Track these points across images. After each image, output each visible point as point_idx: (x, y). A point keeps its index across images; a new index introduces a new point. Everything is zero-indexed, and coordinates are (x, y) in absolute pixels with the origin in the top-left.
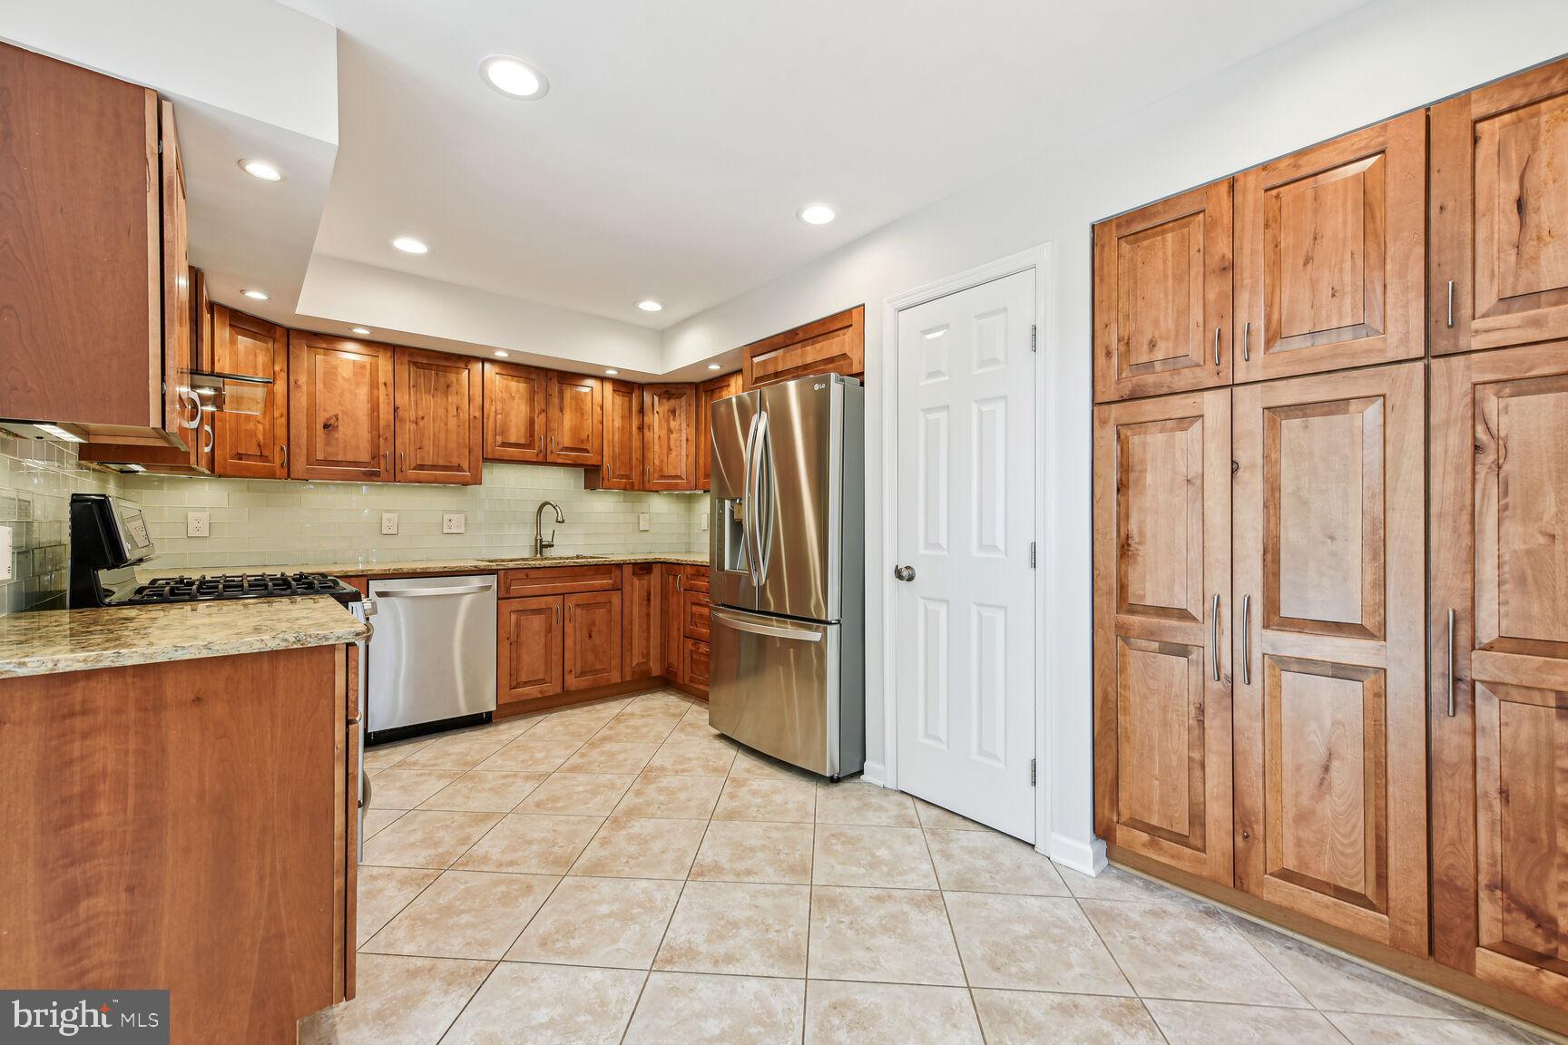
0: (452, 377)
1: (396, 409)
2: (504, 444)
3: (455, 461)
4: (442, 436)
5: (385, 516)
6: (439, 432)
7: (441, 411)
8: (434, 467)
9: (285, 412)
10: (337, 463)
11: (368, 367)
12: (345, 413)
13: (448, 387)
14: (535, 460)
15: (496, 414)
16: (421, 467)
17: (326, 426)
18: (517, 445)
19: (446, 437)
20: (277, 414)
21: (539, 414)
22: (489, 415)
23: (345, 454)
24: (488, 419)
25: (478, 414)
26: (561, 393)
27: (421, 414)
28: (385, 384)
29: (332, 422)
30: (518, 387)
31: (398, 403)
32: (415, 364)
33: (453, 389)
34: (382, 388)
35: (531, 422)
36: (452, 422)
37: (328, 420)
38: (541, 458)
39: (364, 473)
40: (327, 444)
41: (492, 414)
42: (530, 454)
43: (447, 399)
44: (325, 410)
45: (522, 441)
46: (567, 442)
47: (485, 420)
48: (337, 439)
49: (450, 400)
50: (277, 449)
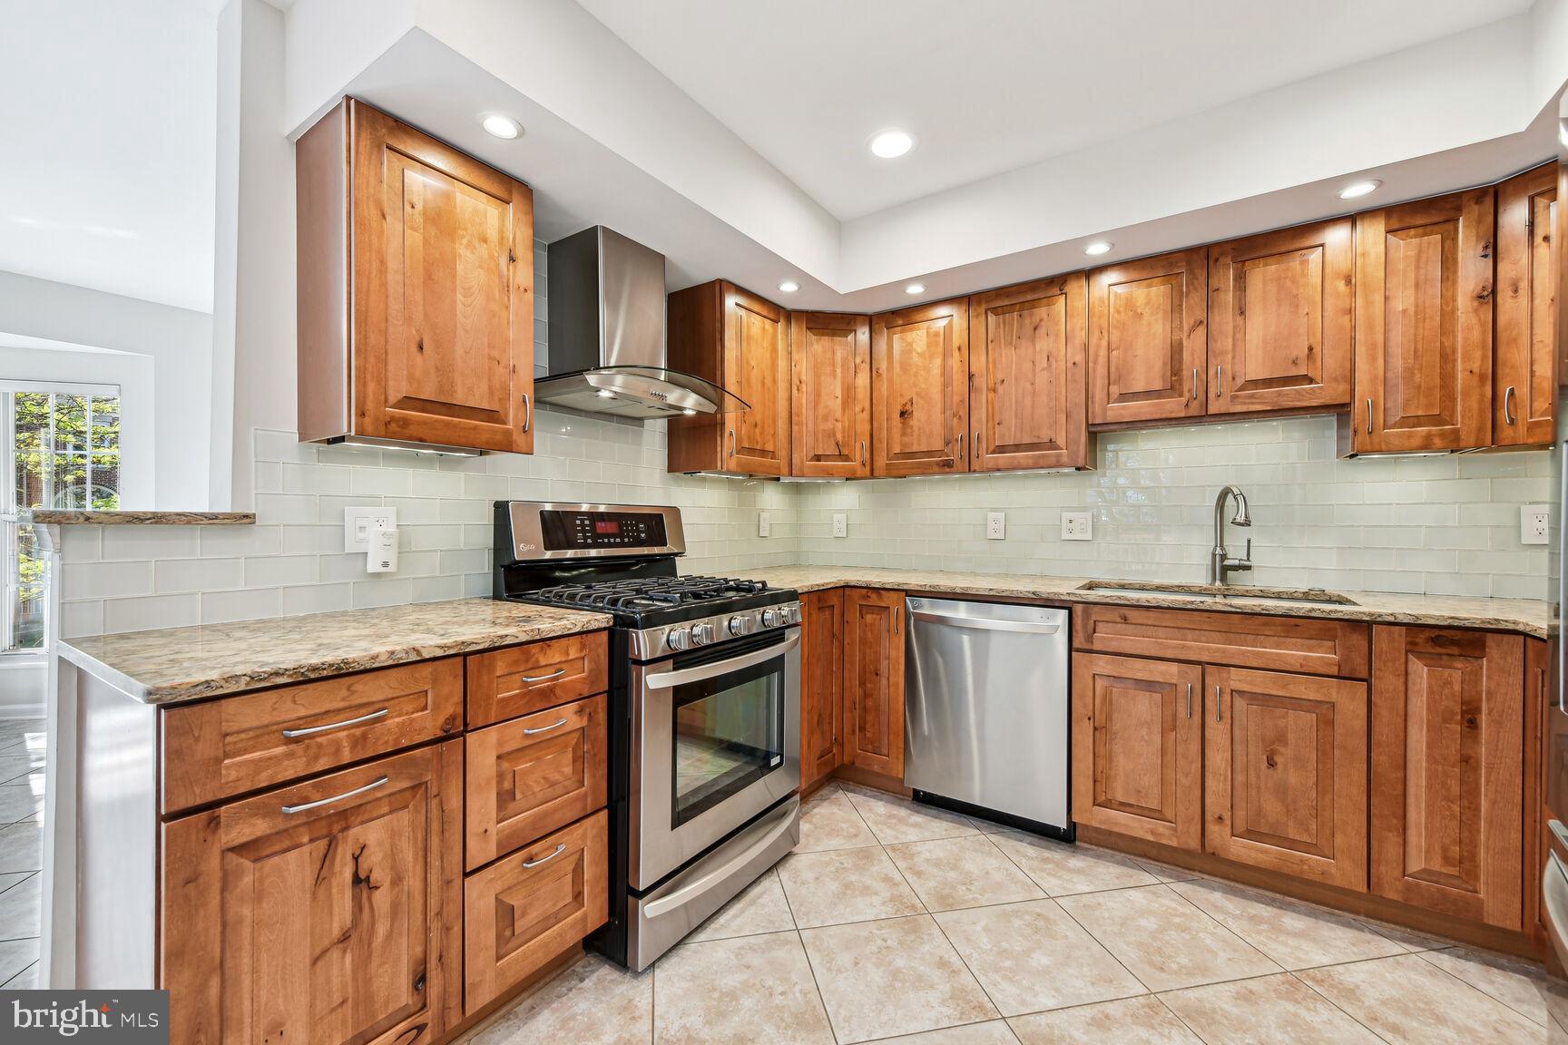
0: (1041, 312)
1: (970, 377)
2: (1124, 397)
3: (1045, 435)
4: (1028, 401)
5: (991, 515)
6: (1023, 397)
7: (1027, 366)
8: (1017, 447)
9: (867, 405)
10: (912, 455)
11: (942, 332)
12: (918, 394)
13: (1035, 329)
14: (1183, 415)
15: (1109, 349)
16: (1002, 449)
17: (903, 414)
18: (1148, 394)
19: (1033, 401)
20: (858, 409)
21: (1193, 329)
22: (1097, 356)
23: (919, 445)
24: (1095, 362)
25: (1079, 358)
26: (1241, 279)
27: (1000, 376)
28: (959, 349)
29: (908, 407)
30: (1151, 295)
31: (973, 369)
32: (995, 311)
33: (1042, 331)
34: (956, 353)
35: (1176, 351)
36: (1042, 378)
37: (905, 405)
38: (1195, 409)
39: (938, 464)
40: (904, 434)
41: (1103, 352)
42: (1172, 406)
43: (1034, 345)
44: (901, 395)
45: (1157, 385)
46: (1255, 370)
47: (1091, 365)
48: (912, 426)
49: (1038, 347)
50: (858, 446)
